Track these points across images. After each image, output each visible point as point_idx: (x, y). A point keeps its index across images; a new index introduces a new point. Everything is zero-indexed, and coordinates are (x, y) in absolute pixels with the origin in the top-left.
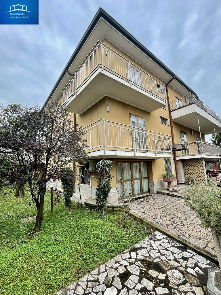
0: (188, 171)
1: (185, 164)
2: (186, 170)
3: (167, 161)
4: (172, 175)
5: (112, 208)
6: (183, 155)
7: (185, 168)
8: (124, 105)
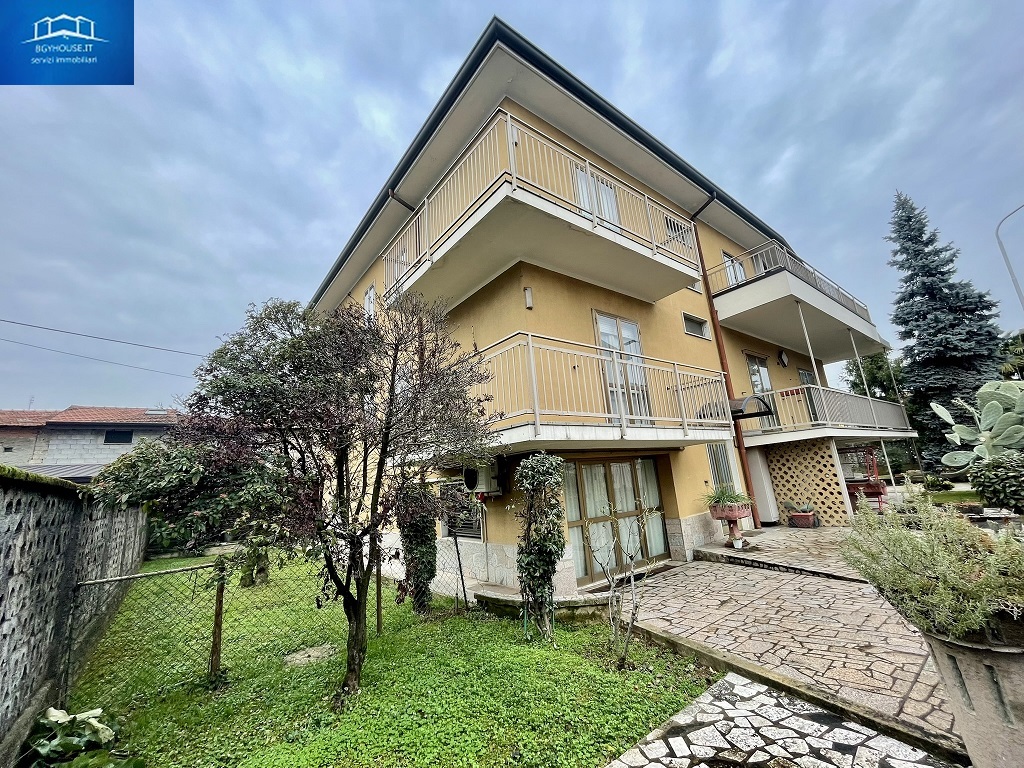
0: (786, 483)
1: (774, 460)
2: (779, 479)
3: (716, 451)
4: (736, 498)
5: (569, 608)
6: (765, 432)
7: (774, 474)
8: (574, 285)
